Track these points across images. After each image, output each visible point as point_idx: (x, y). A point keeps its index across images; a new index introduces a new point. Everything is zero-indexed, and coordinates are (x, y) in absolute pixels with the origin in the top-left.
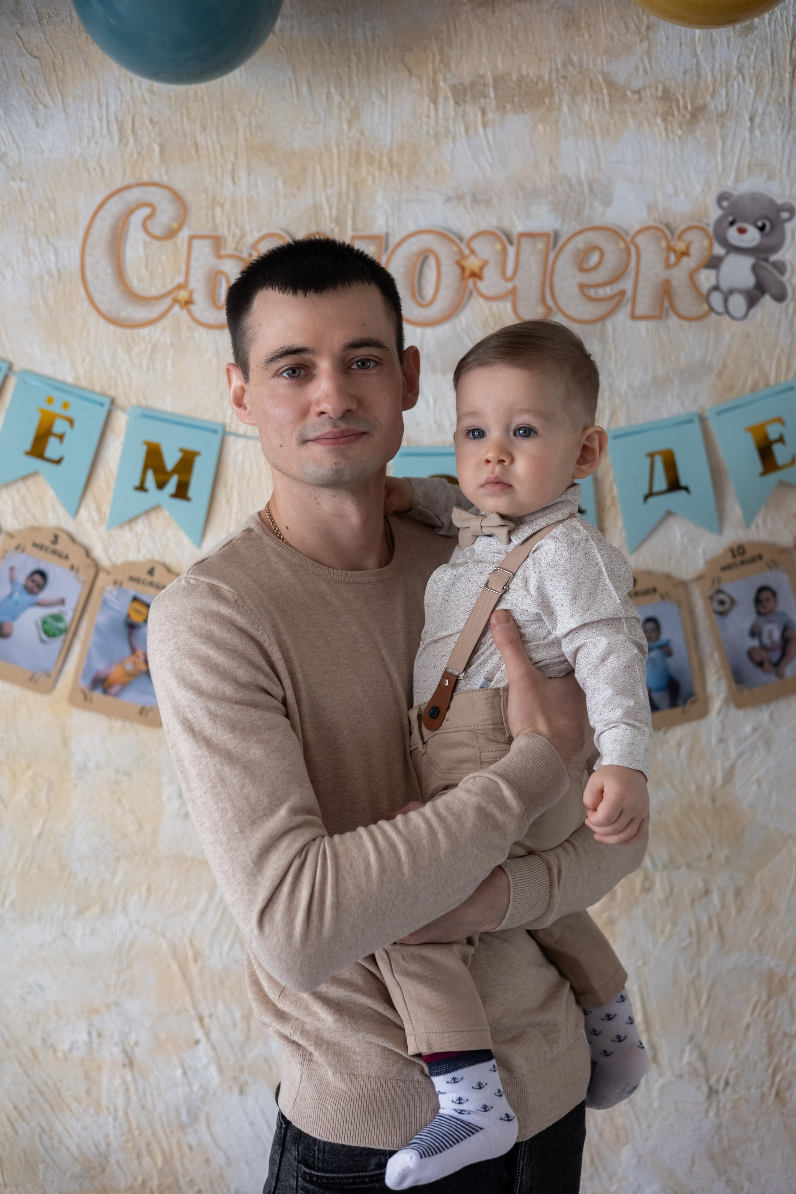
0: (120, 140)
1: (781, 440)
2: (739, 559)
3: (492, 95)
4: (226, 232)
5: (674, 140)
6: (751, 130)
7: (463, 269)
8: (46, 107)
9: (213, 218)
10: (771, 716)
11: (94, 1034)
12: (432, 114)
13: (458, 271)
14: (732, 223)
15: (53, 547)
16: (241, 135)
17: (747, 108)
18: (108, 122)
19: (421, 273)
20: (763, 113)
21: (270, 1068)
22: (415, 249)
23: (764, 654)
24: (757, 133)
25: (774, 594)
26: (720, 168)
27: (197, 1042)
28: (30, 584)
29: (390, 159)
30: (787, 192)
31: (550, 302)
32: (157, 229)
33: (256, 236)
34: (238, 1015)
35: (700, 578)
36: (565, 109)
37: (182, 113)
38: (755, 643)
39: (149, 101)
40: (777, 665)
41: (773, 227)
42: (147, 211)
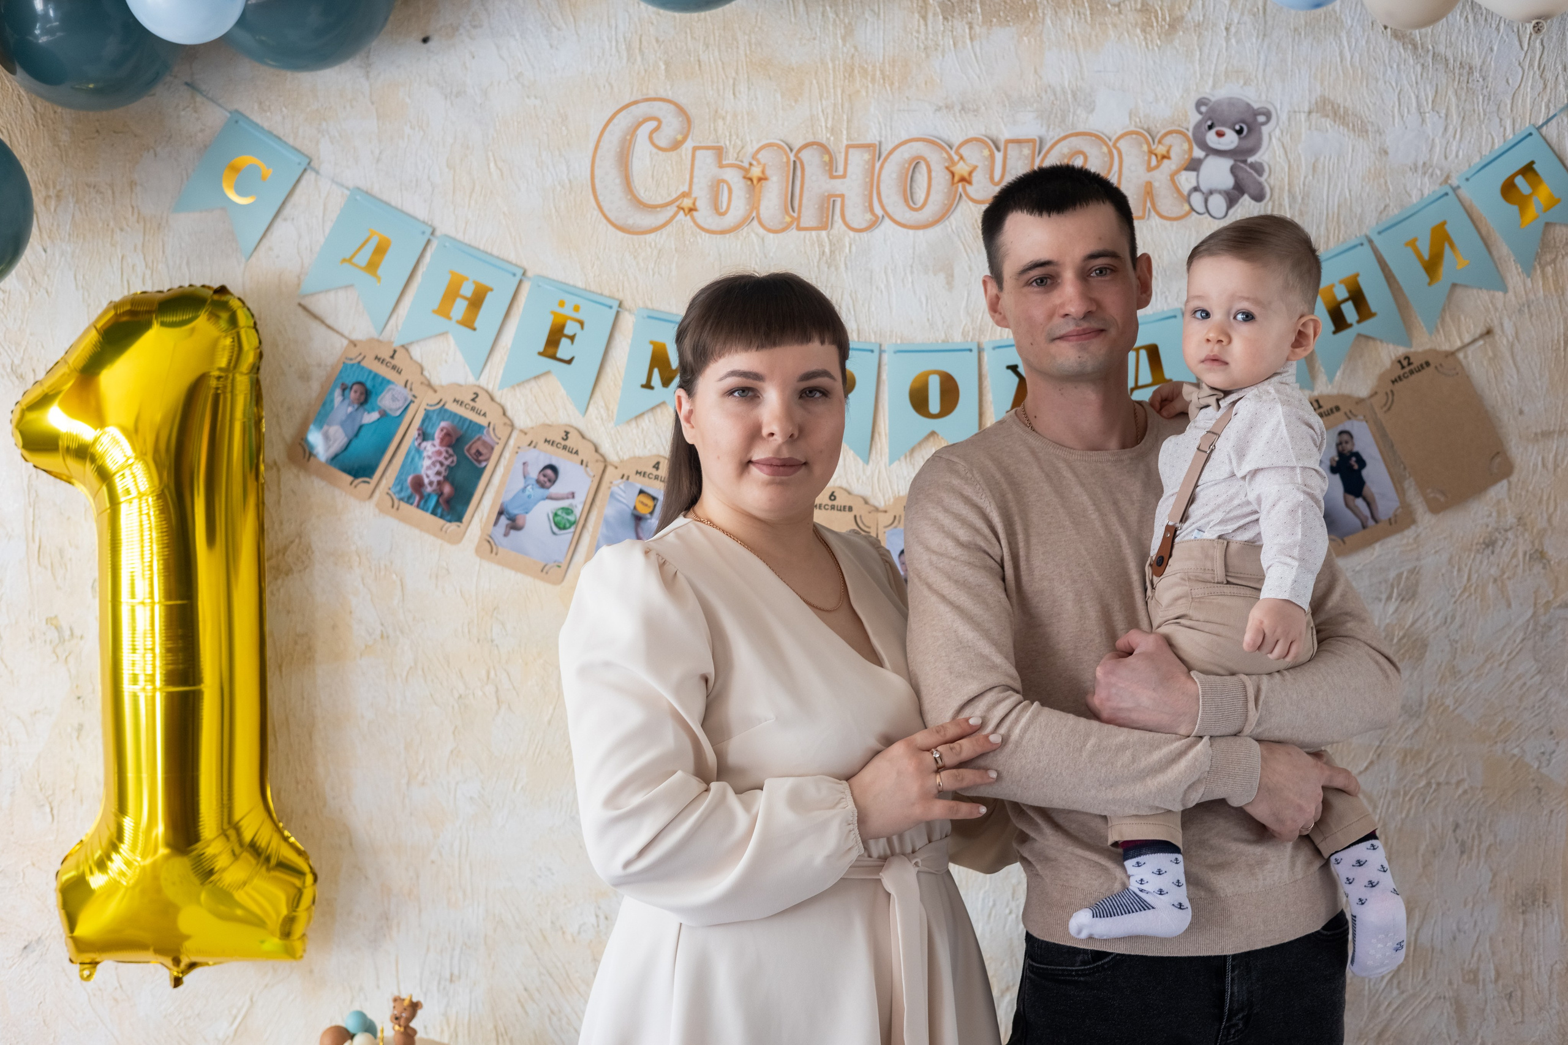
0: (628, 60)
3: (979, 10)
4: (728, 143)
5: (1153, 49)
6: (1228, 40)
7: (953, 174)
8: (559, 29)
9: (716, 130)
11: (602, 917)
12: (922, 28)
13: (948, 176)
14: (1210, 127)
15: (563, 443)
16: (742, 52)
17: (1223, 19)
18: (617, 41)
20: (1238, 23)
22: (907, 156)
24: (1233, 41)
26: (1198, 75)
28: (542, 478)
29: (882, 72)
30: (1264, 97)
32: (663, 140)
33: (756, 146)
36: (1048, 21)
37: (686, 33)
39: (655, 22)
41: (1250, 130)
42: (653, 124)
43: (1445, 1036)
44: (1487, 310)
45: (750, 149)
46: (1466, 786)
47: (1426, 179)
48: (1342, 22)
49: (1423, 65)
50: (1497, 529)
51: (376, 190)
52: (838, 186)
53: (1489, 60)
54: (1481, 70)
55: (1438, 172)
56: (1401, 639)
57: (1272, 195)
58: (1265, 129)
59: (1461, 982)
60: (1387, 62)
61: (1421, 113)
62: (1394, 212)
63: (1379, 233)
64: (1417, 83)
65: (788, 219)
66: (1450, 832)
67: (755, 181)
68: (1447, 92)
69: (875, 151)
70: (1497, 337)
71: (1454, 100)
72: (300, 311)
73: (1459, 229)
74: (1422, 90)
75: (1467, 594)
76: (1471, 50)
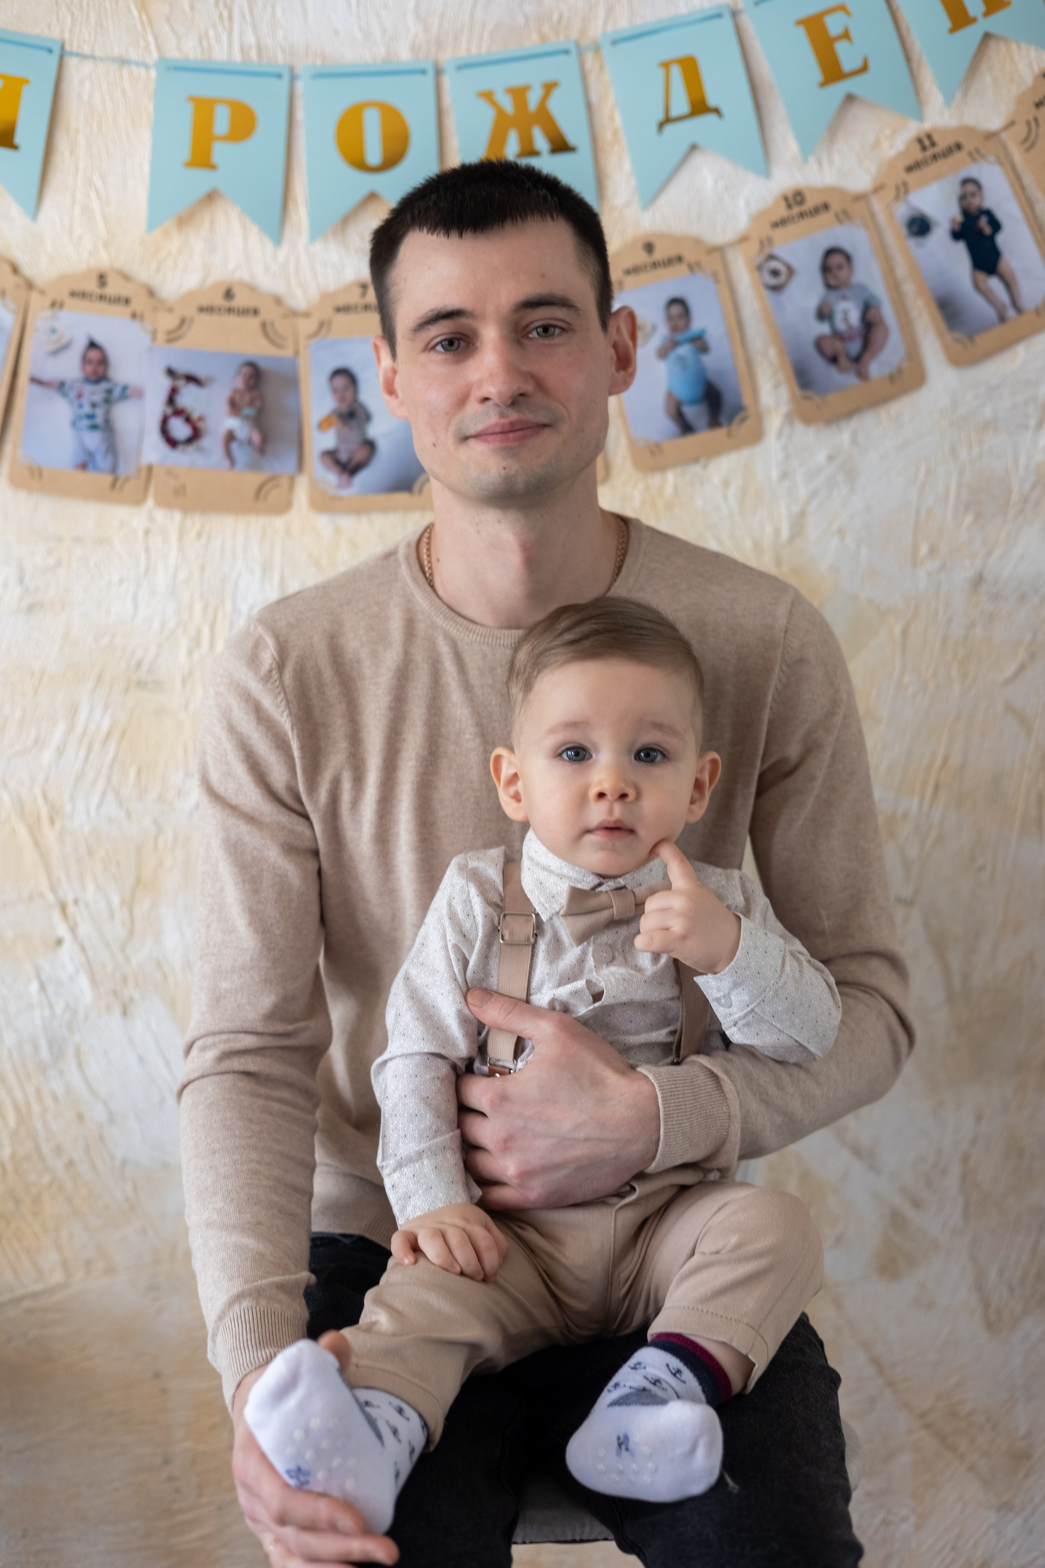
1: (846, 35)
2: (796, 210)
10: (854, 435)
21: (165, 977)
23: (838, 345)
25: (848, 258)
27: (59, 942)
34: (116, 900)
35: (743, 239)
38: (824, 328)
40: (857, 360)
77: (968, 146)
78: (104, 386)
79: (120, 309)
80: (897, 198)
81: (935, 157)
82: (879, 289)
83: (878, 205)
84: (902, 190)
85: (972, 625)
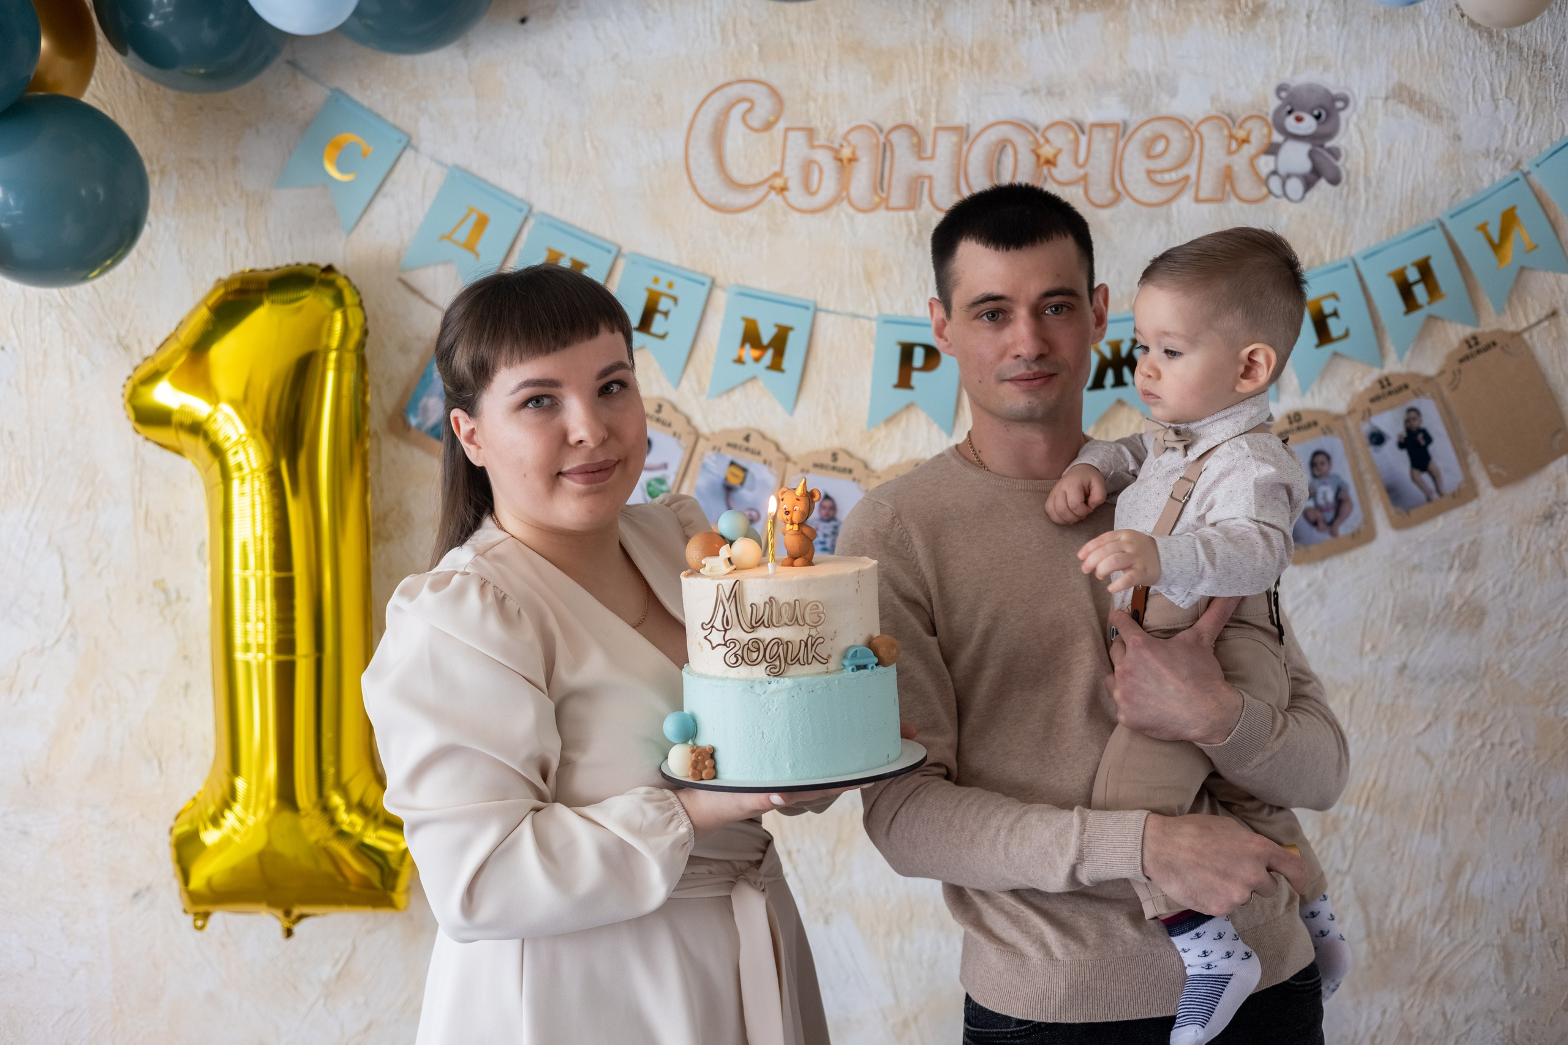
0: (722, 41)
1: (1335, 314)
2: (1295, 425)
4: (819, 124)
5: (1235, 36)
6: (1308, 26)
7: (1038, 156)
8: (655, 11)
9: (807, 111)
10: (1325, 572)
12: (1011, 13)
13: (1033, 159)
14: (1290, 112)
15: (657, 415)
16: (833, 35)
18: (712, 24)
19: (999, 162)
20: (1320, 10)
21: (853, 900)
22: (994, 139)
23: (1319, 514)
24: (1314, 28)
25: (1328, 457)
26: (1279, 61)
29: (971, 56)
31: (1119, 186)
32: (755, 121)
33: (847, 127)
34: (824, 851)
36: (1134, 8)
38: (1311, 504)
39: (748, 5)
40: (1330, 524)
41: (1328, 115)
42: (745, 106)
43: (1492, 981)
44: (1553, 292)
45: (842, 130)
46: (1519, 746)
47: (1498, 165)
48: (1420, 10)
49: (1498, 53)
50: (1556, 503)
51: (474, 168)
52: (926, 167)
53: (1562, 48)
54: (1554, 58)
55: (1509, 158)
56: (1460, 608)
57: (1348, 179)
58: (1343, 115)
59: (1509, 930)
60: (1463, 49)
61: (1495, 100)
62: (1466, 196)
63: (1452, 217)
64: (1491, 71)
65: (877, 199)
66: (1503, 791)
67: (845, 161)
68: (1520, 80)
69: (963, 133)
70: (1562, 318)
71: (1527, 87)
72: (400, 286)
73: (1528, 212)
74: (1496, 77)
75: (1524, 565)
76: (1544, 39)
77: (1412, 386)
78: (833, 523)
79: (846, 476)
80: (1363, 418)
81: (1390, 393)
82: (1348, 478)
83: (1350, 423)
84: (1367, 413)
85: (1397, 697)
